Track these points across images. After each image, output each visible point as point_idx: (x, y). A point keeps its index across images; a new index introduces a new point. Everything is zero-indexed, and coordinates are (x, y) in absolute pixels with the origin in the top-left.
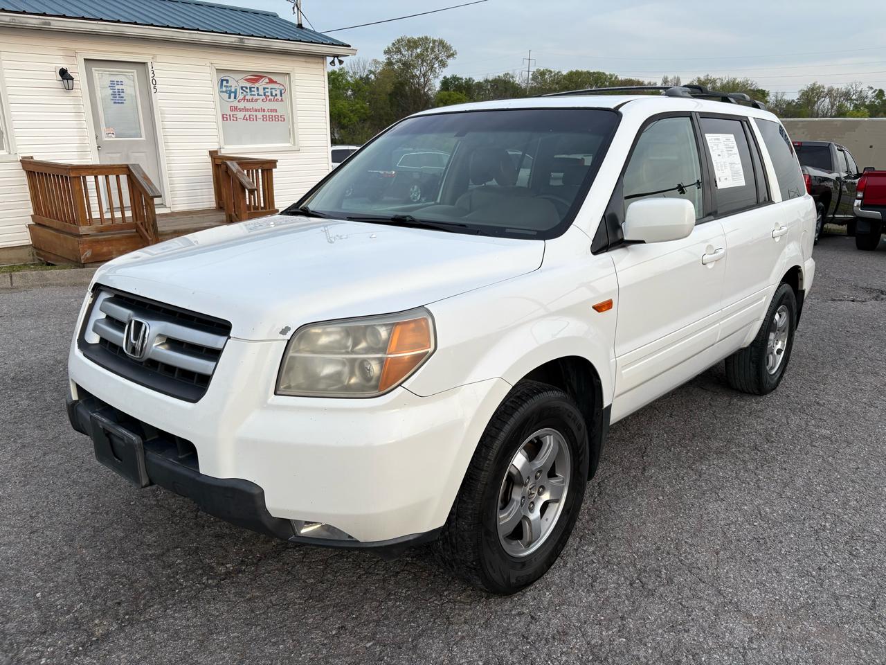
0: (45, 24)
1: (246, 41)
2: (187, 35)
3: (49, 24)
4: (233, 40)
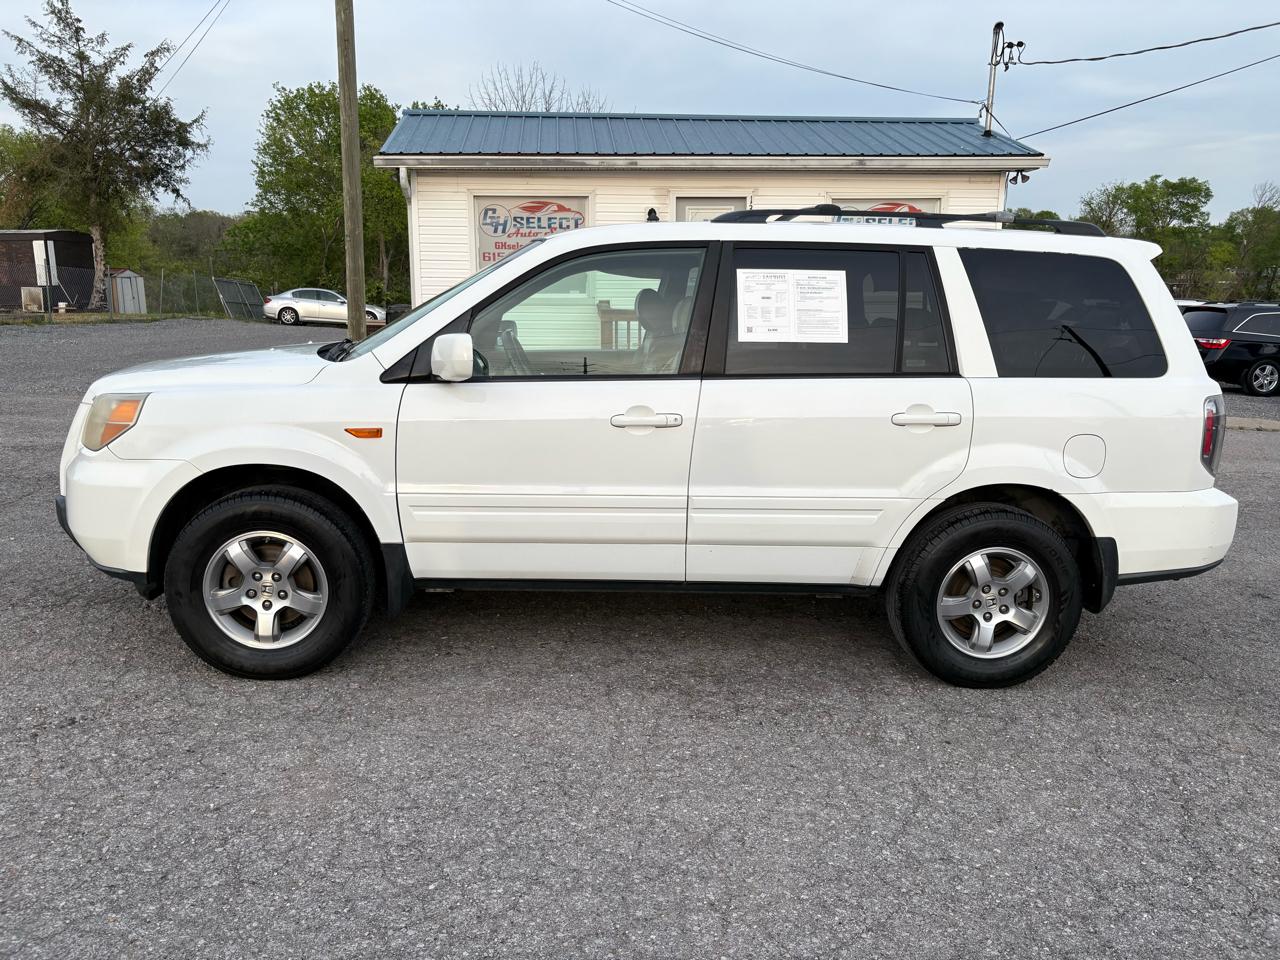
0: (632, 164)
1: (868, 163)
2: (789, 163)
3: (636, 164)
4: (849, 162)
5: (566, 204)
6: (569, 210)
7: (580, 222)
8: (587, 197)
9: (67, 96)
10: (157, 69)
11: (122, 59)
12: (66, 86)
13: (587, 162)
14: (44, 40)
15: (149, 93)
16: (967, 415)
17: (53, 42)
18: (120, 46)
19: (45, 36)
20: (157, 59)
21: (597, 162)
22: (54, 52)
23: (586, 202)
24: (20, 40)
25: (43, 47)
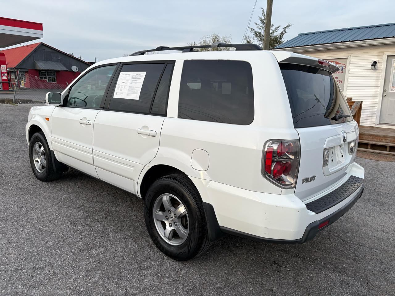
5: (338, 61)
6: (340, 64)
7: (344, 68)
8: (347, 58)
9: (261, 43)
10: (286, 32)
11: (277, 31)
12: (261, 40)
13: (344, 45)
14: (258, 28)
15: (282, 39)
16: (158, 132)
17: (260, 28)
18: (277, 27)
19: (259, 27)
20: (286, 29)
21: (348, 44)
22: (260, 31)
23: (347, 60)
24: (252, 29)
25: (257, 30)
